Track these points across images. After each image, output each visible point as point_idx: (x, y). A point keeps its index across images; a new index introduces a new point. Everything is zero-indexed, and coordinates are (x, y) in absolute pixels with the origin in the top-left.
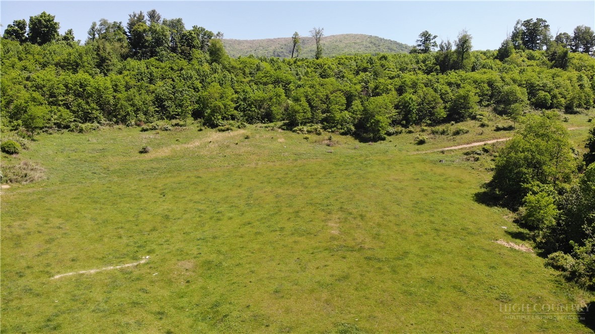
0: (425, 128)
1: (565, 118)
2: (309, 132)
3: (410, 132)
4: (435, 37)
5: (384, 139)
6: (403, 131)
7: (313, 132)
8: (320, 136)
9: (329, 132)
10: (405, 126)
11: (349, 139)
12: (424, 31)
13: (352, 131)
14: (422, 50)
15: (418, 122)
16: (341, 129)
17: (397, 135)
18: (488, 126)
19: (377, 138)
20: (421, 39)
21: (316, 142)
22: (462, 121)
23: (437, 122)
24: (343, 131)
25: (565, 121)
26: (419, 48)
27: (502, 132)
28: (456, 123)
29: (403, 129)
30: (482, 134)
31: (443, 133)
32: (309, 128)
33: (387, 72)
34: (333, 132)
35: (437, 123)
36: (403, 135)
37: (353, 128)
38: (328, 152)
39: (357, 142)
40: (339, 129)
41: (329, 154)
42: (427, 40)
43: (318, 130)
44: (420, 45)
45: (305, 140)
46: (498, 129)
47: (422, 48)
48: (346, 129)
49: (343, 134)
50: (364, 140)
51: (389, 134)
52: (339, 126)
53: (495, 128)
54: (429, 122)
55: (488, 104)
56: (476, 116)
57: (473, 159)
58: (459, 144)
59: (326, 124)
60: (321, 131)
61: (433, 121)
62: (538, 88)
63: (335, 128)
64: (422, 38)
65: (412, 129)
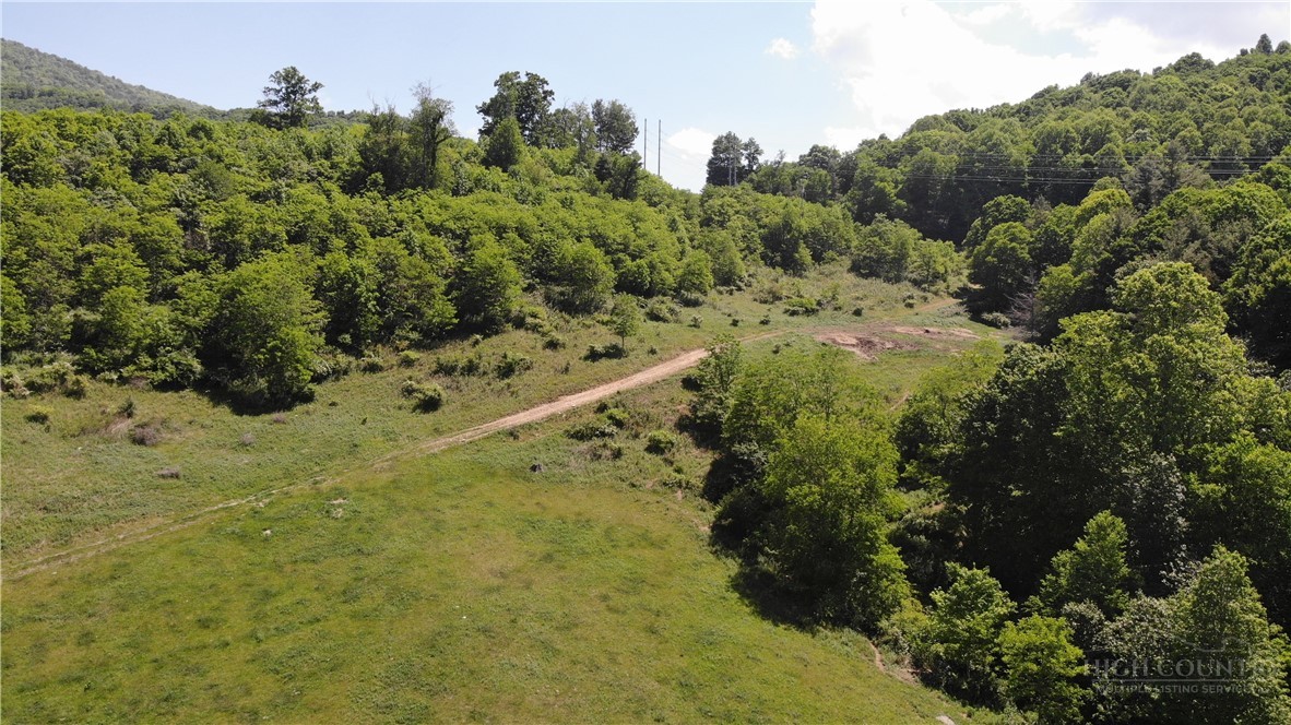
0: (413, 354)
1: (696, 320)
2: (35, 388)
3: (373, 368)
4: (316, 87)
5: (308, 398)
6: (353, 365)
7: (51, 388)
8: (84, 403)
9: (111, 382)
10: (354, 350)
11: (192, 403)
13: (194, 373)
14: (283, 116)
15: (385, 335)
16: (154, 368)
17: (337, 379)
18: (564, 346)
19: (286, 396)
20: (278, 88)
21: (83, 431)
22: (497, 333)
23: (434, 337)
24: (161, 376)
25: (694, 326)
26: (273, 110)
27: (604, 362)
28: (486, 336)
29: (352, 359)
30: (567, 370)
31: (471, 369)
32: (34, 373)
34: (123, 381)
35: (433, 339)
36: (355, 378)
37: (197, 366)
38: (163, 476)
39: (224, 413)
40: (146, 369)
41: (171, 481)
42: (294, 93)
43: (71, 378)
44: (275, 103)
45: (38, 426)
46: (594, 356)
47: (281, 108)
48: (171, 368)
49: (163, 387)
50: (246, 405)
51: (318, 379)
52: (146, 360)
53: (584, 353)
54: (414, 336)
55: (529, 284)
56: (524, 319)
57: (608, 453)
58: (530, 404)
59: (92, 352)
60: (85, 379)
61: (426, 333)
62: (615, 247)
63: (132, 368)
64: (279, 83)
65: (376, 360)
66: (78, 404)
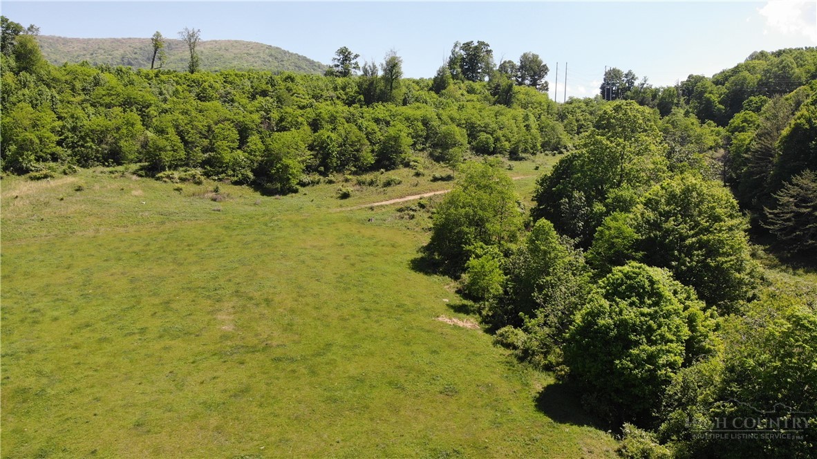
0: (349, 177)
1: (510, 165)
2: (182, 180)
3: (330, 182)
4: (356, 56)
5: (296, 191)
6: (321, 181)
7: (189, 180)
8: (201, 187)
9: (215, 180)
10: (324, 174)
11: (246, 190)
12: (342, 46)
13: (250, 179)
14: (341, 72)
15: (340, 169)
16: (234, 176)
17: (313, 186)
18: (423, 175)
19: (287, 190)
20: (339, 58)
21: (194, 195)
22: (393, 169)
23: (362, 169)
24: (236, 179)
25: (509, 169)
26: (336, 69)
27: (440, 182)
28: (386, 171)
29: (321, 177)
30: (416, 185)
31: (371, 183)
32: (183, 175)
33: (296, 99)
34: (220, 180)
35: (363, 171)
36: (322, 186)
37: (251, 175)
38: (214, 210)
39: (257, 195)
40: (230, 176)
41: (216, 212)
42: (346, 60)
43: (197, 177)
44: (338, 66)
45: (177, 192)
46: (435, 179)
47: (340, 69)
48: (240, 176)
49: (236, 183)
50: (267, 192)
51: (303, 185)
52: (230, 172)
53: (431, 178)
54: (353, 169)
55: (423, 148)
56: (409, 162)
57: (408, 216)
58: (391, 198)
59: (208, 168)
60: (203, 178)
61: (360, 168)
62: (479, 129)
63: (224, 175)
64: (339, 56)
65: (333, 178)
66: (199, 187)
